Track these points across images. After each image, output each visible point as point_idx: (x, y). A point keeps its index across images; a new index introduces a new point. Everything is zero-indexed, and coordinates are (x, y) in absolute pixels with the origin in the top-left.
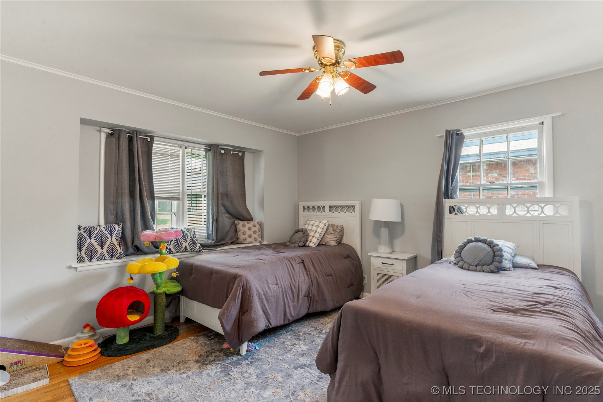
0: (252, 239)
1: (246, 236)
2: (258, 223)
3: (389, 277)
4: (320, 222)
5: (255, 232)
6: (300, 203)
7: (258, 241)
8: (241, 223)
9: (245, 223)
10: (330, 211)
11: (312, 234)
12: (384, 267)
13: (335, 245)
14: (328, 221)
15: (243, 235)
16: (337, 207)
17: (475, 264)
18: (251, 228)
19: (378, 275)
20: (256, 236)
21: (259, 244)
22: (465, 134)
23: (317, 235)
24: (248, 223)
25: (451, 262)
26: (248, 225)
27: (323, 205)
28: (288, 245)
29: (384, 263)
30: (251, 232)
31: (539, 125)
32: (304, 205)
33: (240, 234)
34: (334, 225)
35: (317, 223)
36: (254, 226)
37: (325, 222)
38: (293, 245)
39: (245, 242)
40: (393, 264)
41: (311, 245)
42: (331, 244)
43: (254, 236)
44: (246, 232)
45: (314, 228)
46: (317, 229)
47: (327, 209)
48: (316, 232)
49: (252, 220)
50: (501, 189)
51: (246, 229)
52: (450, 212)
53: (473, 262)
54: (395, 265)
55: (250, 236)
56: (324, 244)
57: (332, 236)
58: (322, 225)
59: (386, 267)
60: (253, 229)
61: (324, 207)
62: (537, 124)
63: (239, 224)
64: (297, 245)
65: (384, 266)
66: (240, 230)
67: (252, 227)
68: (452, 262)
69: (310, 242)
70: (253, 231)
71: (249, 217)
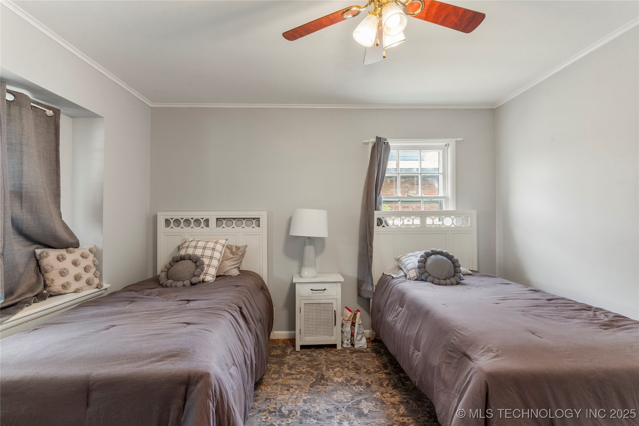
0: (82, 283)
1: (69, 278)
2: (91, 251)
3: (320, 306)
4: (216, 243)
5: (86, 269)
6: (159, 214)
7: (95, 286)
8: (53, 254)
9: (63, 252)
10: (218, 226)
11: (206, 261)
12: (314, 295)
13: (239, 275)
14: (227, 240)
15: (62, 277)
16: (227, 220)
17: (444, 278)
18: (78, 262)
19: (305, 306)
20: (90, 275)
21: (97, 290)
22: (390, 144)
23: (215, 263)
24: (71, 253)
25: (410, 279)
26: (71, 256)
27: (205, 217)
28: (168, 285)
29: (313, 289)
30: (79, 270)
31: (445, 146)
32: (169, 218)
33: (52, 275)
34: (231, 246)
35: (211, 245)
36: (83, 256)
37: (223, 241)
38: (180, 284)
39: (66, 292)
40: (325, 289)
41: (209, 278)
42: (233, 273)
43: (86, 276)
44: (68, 272)
45: (208, 253)
46: (213, 254)
47: (213, 222)
48: (211, 258)
49: (76, 245)
50: (416, 201)
51: (67, 264)
52: (378, 225)
53: (442, 276)
54: (327, 290)
55: (77, 278)
56: (222, 274)
57: (231, 261)
58: (219, 247)
59: (317, 294)
60: (84, 263)
61: (207, 221)
62: (444, 145)
63: (47, 255)
64: (187, 283)
65: (314, 293)
66: (52, 267)
67: (81, 259)
68: (412, 279)
69: (206, 275)
70: (84, 266)
71: (71, 240)
